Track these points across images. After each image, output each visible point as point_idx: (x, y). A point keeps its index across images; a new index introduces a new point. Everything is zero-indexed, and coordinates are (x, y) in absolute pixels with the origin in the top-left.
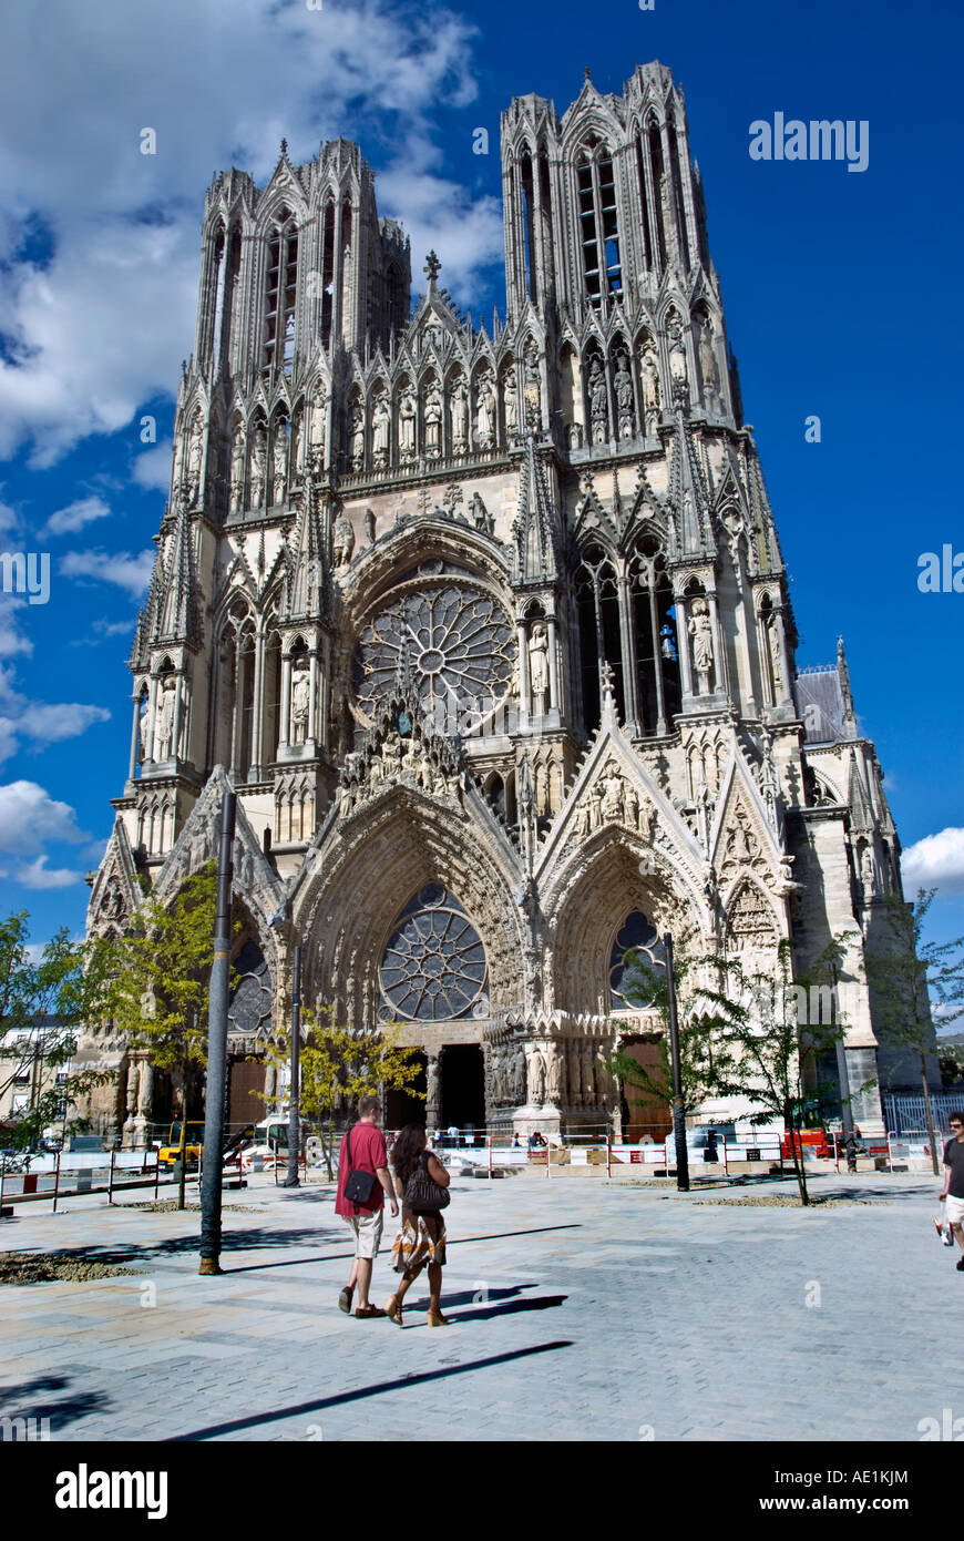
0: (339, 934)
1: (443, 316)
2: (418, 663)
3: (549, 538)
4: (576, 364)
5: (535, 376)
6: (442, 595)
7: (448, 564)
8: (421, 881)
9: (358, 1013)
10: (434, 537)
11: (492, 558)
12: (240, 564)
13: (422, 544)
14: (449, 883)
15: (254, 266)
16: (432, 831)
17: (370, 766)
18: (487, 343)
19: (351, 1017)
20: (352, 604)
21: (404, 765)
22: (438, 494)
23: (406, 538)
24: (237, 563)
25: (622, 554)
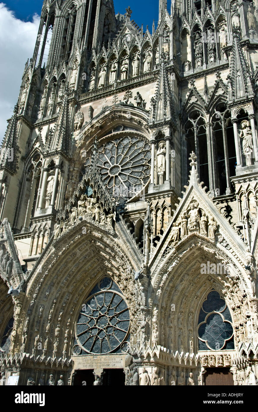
0: (53, 303)
1: (131, 29)
2: (108, 171)
3: (168, 103)
4: (188, 38)
5: (167, 40)
6: (122, 141)
7: (125, 127)
8: (100, 276)
9: (60, 348)
10: (119, 114)
11: (144, 119)
12: (39, 139)
13: (113, 118)
14: (113, 276)
15: (59, 26)
16: (101, 245)
17: (71, 212)
18: (149, 35)
19: (55, 350)
20: (81, 148)
21: (87, 210)
22: (121, 96)
23: (106, 116)
24: (37, 138)
25: (208, 112)
